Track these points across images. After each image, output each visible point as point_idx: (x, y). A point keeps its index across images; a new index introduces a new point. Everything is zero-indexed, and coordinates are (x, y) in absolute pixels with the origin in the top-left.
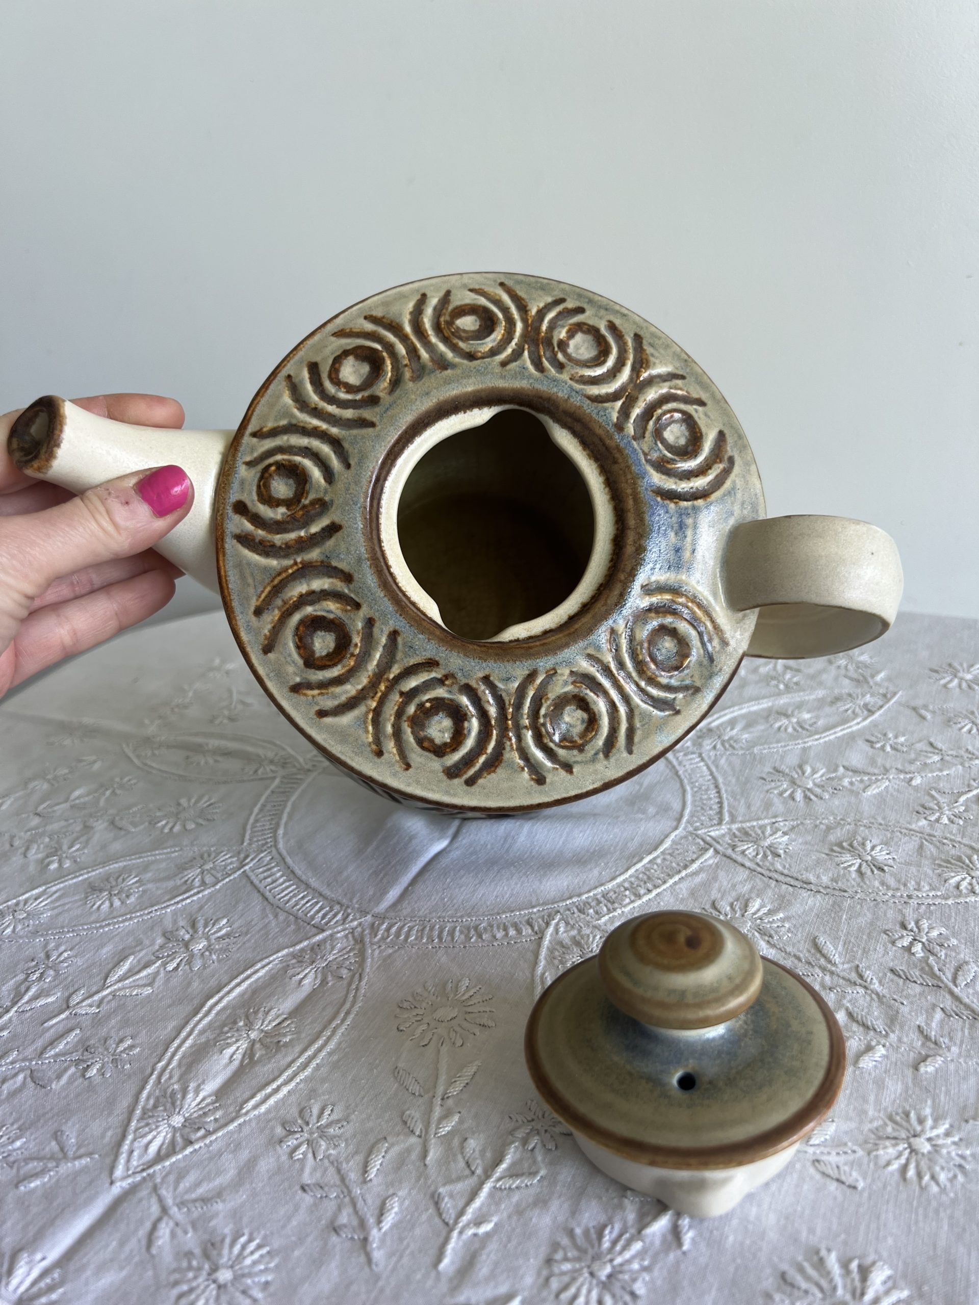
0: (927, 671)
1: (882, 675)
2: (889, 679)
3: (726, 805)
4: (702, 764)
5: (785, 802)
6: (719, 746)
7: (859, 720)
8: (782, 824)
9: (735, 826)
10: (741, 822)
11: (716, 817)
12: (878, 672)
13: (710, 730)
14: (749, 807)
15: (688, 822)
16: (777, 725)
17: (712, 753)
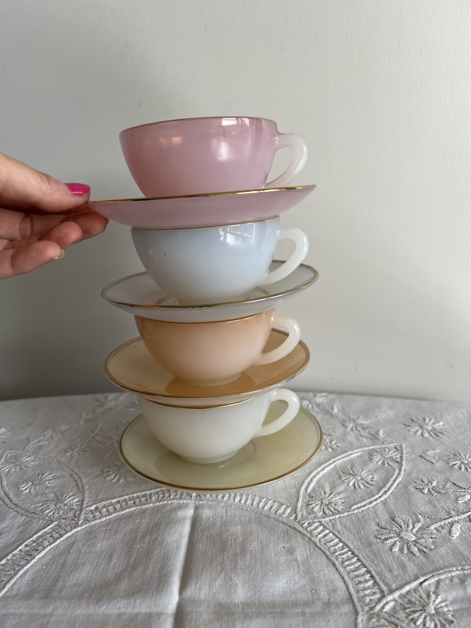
0: (404, 426)
1: (381, 433)
2: (388, 435)
3: (374, 573)
4: (327, 531)
5: (410, 560)
6: (327, 511)
7: (397, 472)
8: (426, 584)
9: (396, 595)
10: (397, 589)
11: (376, 590)
12: (378, 431)
13: (310, 496)
14: (390, 571)
15: (359, 601)
16: (351, 484)
17: (327, 519)
